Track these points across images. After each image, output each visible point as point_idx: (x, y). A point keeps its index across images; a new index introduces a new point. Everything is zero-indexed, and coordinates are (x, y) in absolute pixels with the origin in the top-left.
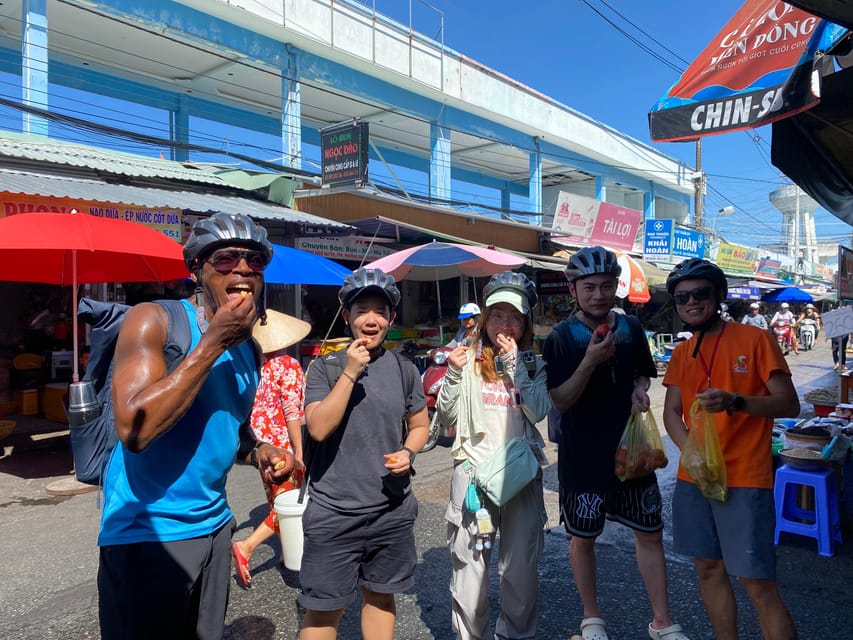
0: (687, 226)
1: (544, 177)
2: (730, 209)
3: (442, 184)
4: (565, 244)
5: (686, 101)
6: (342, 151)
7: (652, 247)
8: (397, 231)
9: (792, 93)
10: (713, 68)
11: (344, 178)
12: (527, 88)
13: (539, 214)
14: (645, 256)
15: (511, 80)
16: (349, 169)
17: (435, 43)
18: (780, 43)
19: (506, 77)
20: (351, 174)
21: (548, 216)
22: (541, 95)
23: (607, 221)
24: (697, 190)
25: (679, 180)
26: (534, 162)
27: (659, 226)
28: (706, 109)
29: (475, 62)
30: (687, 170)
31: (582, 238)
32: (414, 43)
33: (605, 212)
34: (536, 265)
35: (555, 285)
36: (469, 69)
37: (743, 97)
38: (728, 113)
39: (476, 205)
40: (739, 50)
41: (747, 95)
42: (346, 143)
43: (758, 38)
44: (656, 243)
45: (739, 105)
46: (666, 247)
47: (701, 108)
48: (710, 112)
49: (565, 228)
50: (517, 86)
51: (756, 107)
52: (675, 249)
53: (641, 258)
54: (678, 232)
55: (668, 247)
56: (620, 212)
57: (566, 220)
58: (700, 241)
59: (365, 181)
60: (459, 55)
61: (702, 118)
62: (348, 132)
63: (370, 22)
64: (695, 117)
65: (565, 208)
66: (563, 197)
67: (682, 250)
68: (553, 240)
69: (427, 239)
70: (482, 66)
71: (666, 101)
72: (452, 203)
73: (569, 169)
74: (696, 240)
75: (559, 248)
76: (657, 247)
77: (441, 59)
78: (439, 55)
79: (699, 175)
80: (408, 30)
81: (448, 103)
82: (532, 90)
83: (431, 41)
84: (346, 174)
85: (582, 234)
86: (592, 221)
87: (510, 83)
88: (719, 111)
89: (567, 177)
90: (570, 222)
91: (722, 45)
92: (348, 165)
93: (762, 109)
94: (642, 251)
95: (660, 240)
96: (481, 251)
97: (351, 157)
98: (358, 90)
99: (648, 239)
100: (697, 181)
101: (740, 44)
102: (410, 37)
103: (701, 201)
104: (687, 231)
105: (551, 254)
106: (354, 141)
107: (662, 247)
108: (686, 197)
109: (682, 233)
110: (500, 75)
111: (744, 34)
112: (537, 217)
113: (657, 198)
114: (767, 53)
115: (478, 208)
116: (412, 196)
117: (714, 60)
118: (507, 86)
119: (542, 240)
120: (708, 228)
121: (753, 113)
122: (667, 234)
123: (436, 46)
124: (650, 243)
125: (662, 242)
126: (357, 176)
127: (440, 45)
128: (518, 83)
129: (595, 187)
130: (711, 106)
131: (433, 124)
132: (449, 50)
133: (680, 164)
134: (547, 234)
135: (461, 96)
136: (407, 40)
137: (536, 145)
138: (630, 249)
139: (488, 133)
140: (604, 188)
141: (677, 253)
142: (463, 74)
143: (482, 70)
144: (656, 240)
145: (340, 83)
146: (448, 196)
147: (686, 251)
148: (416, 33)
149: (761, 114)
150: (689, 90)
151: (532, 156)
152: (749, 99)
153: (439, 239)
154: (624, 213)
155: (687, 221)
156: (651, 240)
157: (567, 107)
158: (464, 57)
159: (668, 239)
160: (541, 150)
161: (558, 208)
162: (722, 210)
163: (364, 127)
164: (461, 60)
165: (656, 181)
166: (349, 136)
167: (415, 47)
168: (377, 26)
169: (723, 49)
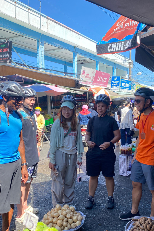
0: (126, 79)
1: (78, 61)
2: (140, 73)
3: (41, 62)
4: (84, 85)
5: (107, 42)
6: (2, 51)
7: (113, 86)
8: (23, 80)
9: (133, 42)
10: (114, 33)
11: (3, 60)
12: (72, 29)
13: (76, 74)
14: (111, 89)
15: (66, 26)
16: (5, 57)
17: (38, 12)
18: (131, 27)
19: (64, 25)
20: (5, 59)
21: (79, 75)
22: (77, 32)
23: (98, 77)
24: (130, 66)
25: (124, 63)
26: (74, 56)
27: (116, 79)
28: (112, 45)
29: (53, 19)
30: (127, 60)
31: (90, 82)
32: (30, 11)
33: (98, 74)
34: (72, 92)
35: (81, 99)
36: (51, 22)
37: (121, 42)
38: (117, 47)
39: (54, 70)
40: (121, 28)
41: (123, 41)
42: (4, 48)
43: (126, 24)
44: (115, 85)
45: (120, 45)
46: (118, 86)
47: (110, 45)
48: (113, 46)
49: (84, 79)
50: (68, 29)
51: (125, 45)
52: (121, 86)
53: (110, 89)
54: (122, 81)
55: (119, 86)
56: (103, 74)
57: (85, 76)
58: (130, 84)
59: (11, 61)
60: (47, 17)
61: (111, 48)
62: (4, 44)
63: (14, 3)
64: (109, 47)
65: (84, 72)
66: (83, 68)
67: (124, 87)
68: (80, 83)
69: (33, 82)
70: (55, 21)
71: (101, 42)
72: (45, 69)
73: (87, 58)
74: (129, 83)
75: (82, 86)
76: (115, 86)
77: (40, 18)
78: (39, 16)
79: (130, 61)
80: (28, 7)
81: (43, 33)
82: (73, 30)
83: (37, 11)
84: (3, 59)
85: (90, 81)
86: (93, 77)
87: (65, 27)
88: (115, 46)
89: (87, 61)
90: (86, 77)
91: (117, 25)
92: (4, 56)
93: (126, 46)
94: (110, 87)
95: (116, 83)
96: (52, 87)
97: (6, 53)
98: (9, 28)
99: (112, 83)
100: (130, 63)
101: (121, 26)
102: (29, 10)
103: (131, 70)
104: (126, 80)
105: (79, 88)
106: (6, 47)
107: (117, 86)
108: (126, 69)
109: (124, 81)
110: (62, 24)
111: (122, 23)
112: (76, 75)
113: (117, 69)
114: (128, 29)
115: (54, 71)
116: (29, 66)
117: (115, 29)
118: (64, 28)
119: (76, 83)
120: (133, 79)
121: (124, 47)
122: (118, 81)
123: (39, 13)
124: (113, 85)
125: (117, 84)
126: (7, 60)
127: (40, 13)
128: (68, 27)
129: (96, 65)
130: (113, 44)
131: (38, 41)
132: (43, 14)
133: (124, 57)
134: (78, 81)
135: (48, 31)
136: (28, 10)
137: (75, 50)
138: (106, 86)
139: (58, 45)
140: (99, 65)
141: (122, 88)
142: (48, 24)
143: (55, 22)
144: (115, 83)
145: (3, 25)
146: (44, 67)
147: (125, 87)
148: (31, 8)
149: (126, 48)
150: (107, 39)
151: (74, 53)
152: (123, 43)
153: (38, 83)
154: (104, 74)
155: (127, 77)
156: (113, 83)
157: (86, 37)
158: (49, 17)
159: (119, 83)
160: (77, 51)
161: (82, 72)
162: (138, 73)
163: (10, 42)
164: (48, 18)
165: (116, 63)
166: (5, 45)
167: (30, 13)
168: (16, 5)
169: (117, 27)
